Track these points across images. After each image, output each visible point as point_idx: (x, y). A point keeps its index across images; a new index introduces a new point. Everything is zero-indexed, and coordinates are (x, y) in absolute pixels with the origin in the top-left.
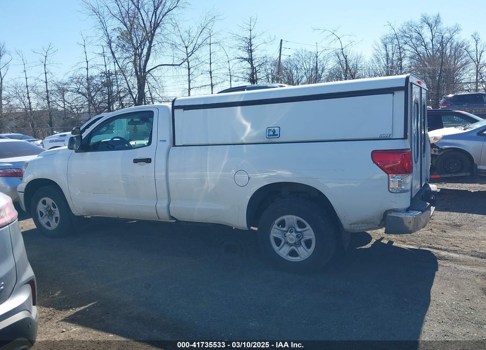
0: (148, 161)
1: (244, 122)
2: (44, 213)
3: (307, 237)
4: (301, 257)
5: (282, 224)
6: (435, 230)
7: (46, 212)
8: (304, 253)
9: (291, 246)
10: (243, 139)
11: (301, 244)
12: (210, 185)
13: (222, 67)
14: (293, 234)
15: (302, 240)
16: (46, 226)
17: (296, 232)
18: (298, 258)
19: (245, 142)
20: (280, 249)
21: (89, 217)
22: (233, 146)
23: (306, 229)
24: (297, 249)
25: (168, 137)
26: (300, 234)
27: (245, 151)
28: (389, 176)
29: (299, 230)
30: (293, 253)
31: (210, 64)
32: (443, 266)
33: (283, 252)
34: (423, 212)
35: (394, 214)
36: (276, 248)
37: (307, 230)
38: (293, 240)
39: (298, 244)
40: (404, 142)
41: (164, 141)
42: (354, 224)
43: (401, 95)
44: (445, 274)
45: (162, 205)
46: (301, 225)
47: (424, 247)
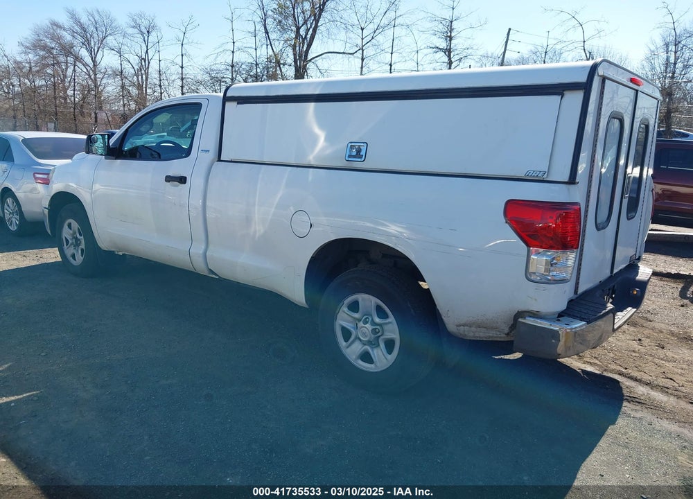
0: (182, 180)
1: (317, 130)
2: (70, 241)
3: (388, 335)
4: (376, 366)
5: (354, 307)
6: (646, 341)
7: (72, 239)
8: (383, 360)
9: (365, 345)
10: (311, 159)
11: (379, 345)
12: (258, 228)
13: (407, 58)
14: (367, 325)
15: (382, 337)
16: (71, 258)
17: (373, 323)
18: (372, 366)
19: (313, 163)
20: (348, 347)
21: (121, 254)
22: (295, 168)
23: (387, 321)
24: (373, 351)
25: (212, 145)
26: (378, 327)
27: (310, 178)
28: (529, 251)
29: (377, 320)
30: (366, 357)
31: (392, 53)
32: (629, 416)
33: (352, 351)
34: (588, 323)
35: (530, 321)
36: (342, 343)
37: (390, 323)
38: (366, 336)
39: (374, 343)
40: (569, 189)
41: (206, 151)
42: (464, 325)
43: (575, 98)
44: (626, 433)
45: (198, 250)
46: (381, 312)
47: (612, 371)
